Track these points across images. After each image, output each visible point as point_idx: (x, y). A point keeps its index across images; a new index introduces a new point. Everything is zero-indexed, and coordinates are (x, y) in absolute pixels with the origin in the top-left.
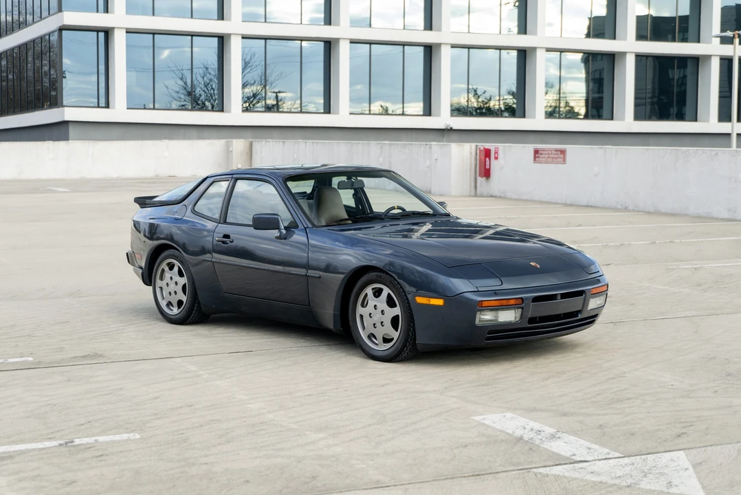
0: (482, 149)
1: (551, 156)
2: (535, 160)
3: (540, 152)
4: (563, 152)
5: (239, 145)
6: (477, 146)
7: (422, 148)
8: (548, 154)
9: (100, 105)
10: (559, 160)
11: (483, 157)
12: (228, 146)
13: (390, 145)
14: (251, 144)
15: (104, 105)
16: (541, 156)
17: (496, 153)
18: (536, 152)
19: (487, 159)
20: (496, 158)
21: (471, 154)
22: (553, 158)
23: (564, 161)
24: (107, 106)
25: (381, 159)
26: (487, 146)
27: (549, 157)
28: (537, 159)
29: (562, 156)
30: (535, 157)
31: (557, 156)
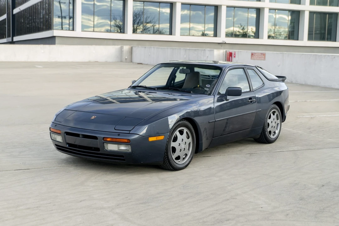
0: (228, 52)
1: (259, 56)
2: (251, 58)
3: (254, 54)
4: (264, 55)
5: (126, 48)
6: (226, 51)
7: (203, 52)
8: (257, 55)
9: (70, 29)
10: (263, 58)
11: (229, 56)
12: (122, 48)
13: (189, 49)
14: (132, 48)
15: (72, 30)
16: (254, 56)
17: (235, 54)
18: (252, 54)
19: (231, 57)
20: (235, 57)
21: (223, 54)
22: (260, 57)
23: (265, 59)
24: (73, 30)
25: (185, 56)
26: (231, 51)
27: (258, 57)
28: (252, 58)
29: (264, 56)
30: (252, 57)
31: (261, 56)
